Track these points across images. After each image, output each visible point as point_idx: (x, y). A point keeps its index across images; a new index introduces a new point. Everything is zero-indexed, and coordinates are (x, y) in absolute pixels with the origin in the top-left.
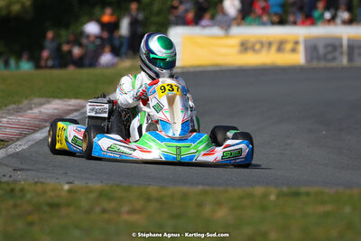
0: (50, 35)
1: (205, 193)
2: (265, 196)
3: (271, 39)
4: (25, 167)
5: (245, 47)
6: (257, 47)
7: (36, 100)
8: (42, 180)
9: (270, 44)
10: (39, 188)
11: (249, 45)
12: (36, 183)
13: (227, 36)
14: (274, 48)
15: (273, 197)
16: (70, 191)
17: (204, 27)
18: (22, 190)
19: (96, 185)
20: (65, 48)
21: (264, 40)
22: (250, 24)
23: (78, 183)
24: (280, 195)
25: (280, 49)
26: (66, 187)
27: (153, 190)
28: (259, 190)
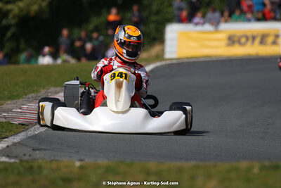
0: (65, 32)
1: (197, 167)
2: (250, 169)
3: (255, 34)
4: (43, 147)
5: (232, 40)
6: (243, 40)
7: (52, 89)
8: (57, 158)
9: (254, 38)
10: (54, 165)
11: (236, 39)
12: (52, 161)
13: (217, 31)
14: (257, 41)
15: (256, 170)
16: (81, 167)
17: (197, 24)
18: (40, 167)
19: (103, 162)
20: (78, 44)
21: (249, 34)
22: (236, 21)
23: (88, 160)
24: (263, 168)
25: (263, 42)
26: (78, 164)
27: (152, 165)
28: (244, 164)
